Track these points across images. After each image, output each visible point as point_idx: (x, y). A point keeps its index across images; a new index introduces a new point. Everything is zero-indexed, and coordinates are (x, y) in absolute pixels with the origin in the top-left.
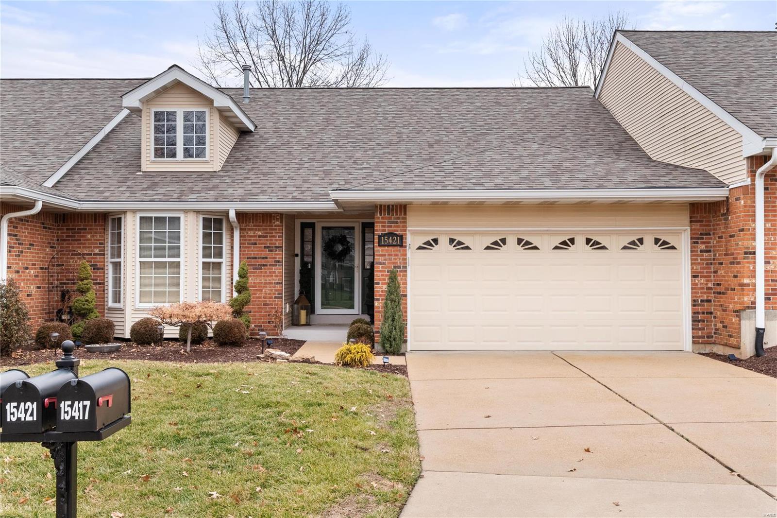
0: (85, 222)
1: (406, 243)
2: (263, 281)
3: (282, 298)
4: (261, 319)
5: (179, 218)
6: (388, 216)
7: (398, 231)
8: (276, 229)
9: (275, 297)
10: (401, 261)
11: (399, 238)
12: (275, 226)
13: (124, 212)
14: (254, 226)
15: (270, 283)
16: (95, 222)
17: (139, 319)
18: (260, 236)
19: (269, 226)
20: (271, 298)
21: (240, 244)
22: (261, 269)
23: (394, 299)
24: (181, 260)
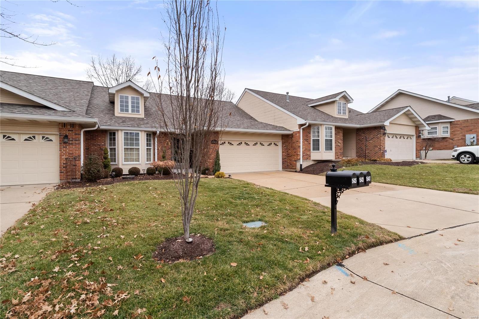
0: (98, 133)
5: (139, 133)
10: (217, 148)
13: (118, 130)
16: (102, 133)
17: (130, 168)
24: (140, 147)
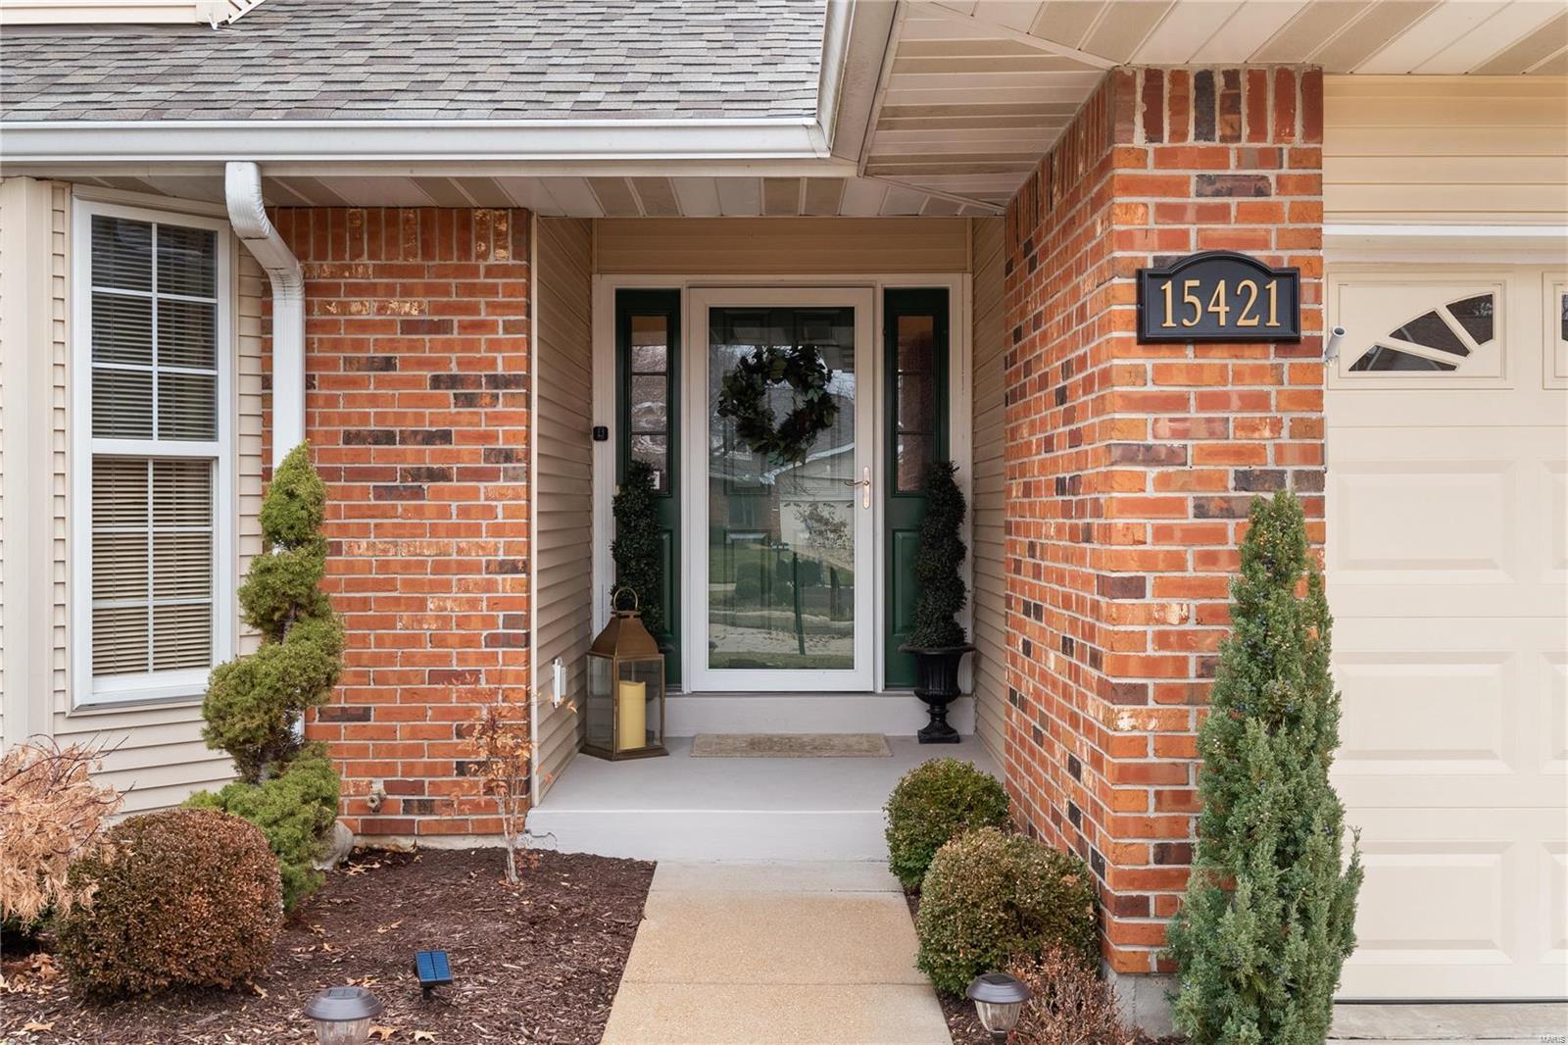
1: (1317, 320)
2: (429, 555)
3: (527, 644)
4: (416, 751)
6: (1202, 144)
7: (1265, 245)
8: (492, 290)
9: (493, 641)
10: (1285, 437)
11: (1273, 286)
12: (490, 271)
14: (381, 271)
15: (464, 567)
18: (410, 326)
19: (459, 271)
20: (469, 641)
21: (309, 363)
22: (417, 494)
23: (1290, 708)
